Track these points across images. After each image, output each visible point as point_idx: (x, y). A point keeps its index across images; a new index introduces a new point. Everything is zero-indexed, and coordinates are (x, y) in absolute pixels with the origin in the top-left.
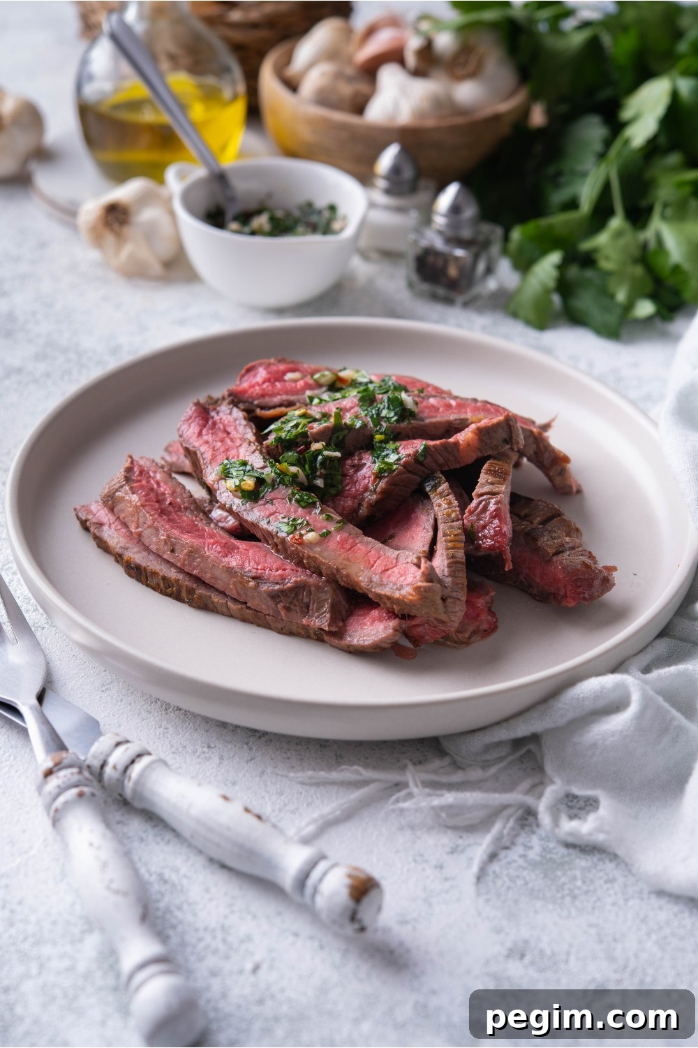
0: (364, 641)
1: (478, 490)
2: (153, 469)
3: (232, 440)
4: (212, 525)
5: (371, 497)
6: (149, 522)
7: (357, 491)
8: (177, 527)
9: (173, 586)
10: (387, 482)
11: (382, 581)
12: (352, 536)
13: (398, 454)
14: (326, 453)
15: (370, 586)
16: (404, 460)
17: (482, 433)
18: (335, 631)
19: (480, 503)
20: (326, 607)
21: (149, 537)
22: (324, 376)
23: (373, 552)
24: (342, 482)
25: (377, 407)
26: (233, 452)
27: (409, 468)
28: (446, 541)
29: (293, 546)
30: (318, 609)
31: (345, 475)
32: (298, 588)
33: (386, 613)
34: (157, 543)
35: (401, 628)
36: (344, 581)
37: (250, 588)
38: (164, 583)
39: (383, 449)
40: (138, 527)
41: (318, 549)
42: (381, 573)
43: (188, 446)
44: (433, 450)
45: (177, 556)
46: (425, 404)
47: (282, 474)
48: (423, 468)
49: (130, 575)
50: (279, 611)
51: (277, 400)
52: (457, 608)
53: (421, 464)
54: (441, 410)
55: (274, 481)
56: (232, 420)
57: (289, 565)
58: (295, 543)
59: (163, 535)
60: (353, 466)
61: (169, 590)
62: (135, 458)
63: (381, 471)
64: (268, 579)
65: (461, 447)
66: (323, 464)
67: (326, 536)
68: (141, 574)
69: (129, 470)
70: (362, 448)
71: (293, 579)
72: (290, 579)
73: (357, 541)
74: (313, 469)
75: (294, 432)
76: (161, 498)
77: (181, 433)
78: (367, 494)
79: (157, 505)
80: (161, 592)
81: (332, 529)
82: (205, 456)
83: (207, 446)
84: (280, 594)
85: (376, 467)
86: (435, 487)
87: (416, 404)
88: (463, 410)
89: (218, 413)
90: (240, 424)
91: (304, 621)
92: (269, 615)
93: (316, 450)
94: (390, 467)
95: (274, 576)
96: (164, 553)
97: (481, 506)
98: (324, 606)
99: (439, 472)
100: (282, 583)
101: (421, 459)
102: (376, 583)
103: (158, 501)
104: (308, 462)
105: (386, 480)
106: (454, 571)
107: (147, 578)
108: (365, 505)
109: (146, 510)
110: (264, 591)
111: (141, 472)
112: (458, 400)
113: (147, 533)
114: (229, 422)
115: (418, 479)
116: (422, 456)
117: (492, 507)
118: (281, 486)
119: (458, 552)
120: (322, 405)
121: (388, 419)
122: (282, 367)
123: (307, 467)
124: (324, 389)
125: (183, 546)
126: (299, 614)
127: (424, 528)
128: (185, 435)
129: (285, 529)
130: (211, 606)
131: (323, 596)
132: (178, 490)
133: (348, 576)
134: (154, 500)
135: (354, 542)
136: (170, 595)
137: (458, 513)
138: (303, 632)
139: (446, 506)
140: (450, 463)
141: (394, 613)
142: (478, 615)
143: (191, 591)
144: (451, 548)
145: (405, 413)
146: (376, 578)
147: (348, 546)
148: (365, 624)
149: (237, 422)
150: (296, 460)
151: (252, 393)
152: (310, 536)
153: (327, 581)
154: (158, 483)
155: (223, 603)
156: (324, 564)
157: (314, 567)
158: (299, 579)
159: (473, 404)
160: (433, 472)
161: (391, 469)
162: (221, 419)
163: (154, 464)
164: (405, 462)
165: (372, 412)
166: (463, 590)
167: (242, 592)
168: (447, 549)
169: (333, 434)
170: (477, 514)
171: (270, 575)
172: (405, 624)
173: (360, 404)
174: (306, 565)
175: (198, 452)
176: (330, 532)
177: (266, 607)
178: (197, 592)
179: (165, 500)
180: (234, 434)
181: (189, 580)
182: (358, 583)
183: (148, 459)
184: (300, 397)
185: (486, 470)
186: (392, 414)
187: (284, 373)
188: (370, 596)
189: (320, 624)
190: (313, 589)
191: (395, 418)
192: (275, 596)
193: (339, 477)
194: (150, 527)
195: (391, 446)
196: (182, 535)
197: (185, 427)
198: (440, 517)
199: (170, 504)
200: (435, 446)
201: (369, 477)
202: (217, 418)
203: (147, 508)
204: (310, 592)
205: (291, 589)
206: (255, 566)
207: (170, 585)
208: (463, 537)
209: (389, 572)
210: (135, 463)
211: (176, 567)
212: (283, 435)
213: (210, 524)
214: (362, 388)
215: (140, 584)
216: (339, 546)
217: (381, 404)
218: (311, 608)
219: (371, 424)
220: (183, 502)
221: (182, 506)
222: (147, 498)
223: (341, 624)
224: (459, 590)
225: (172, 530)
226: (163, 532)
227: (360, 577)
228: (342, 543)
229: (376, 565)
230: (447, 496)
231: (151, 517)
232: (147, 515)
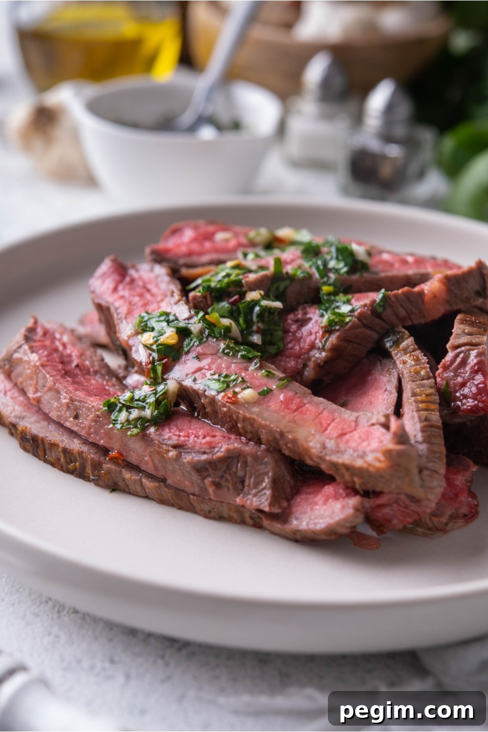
0: (315, 524)
1: (453, 341)
2: (60, 332)
3: (152, 295)
5: (319, 355)
6: (49, 383)
7: (301, 349)
8: (84, 389)
9: (76, 461)
10: (338, 337)
11: (338, 447)
12: (298, 395)
13: (351, 305)
14: (264, 303)
15: (323, 453)
16: (359, 311)
18: (278, 514)
19: (457, 356)
20: (266, 482)
21: (49, 403)
22: (258, 234)
23: (325, 413)
24: (283, 339)
25: (323, 258)
26: (153, 306)
27: (365, 322)
28: (416, 401)
29: (224, 406)
30: (257, 484)
31: (286, 331)
32: (231, 458)
33: (343, 489)
34: (58, 409)
35: (363, 507)
36: (290, 449)
37: (170, 459)
38: (65, 457)
39: (333, 302)
40: (36, 391)
41: (256, 409)
42: (337, 437)
43: (100, 302)
44: (394, 299)
45: (81, 423)
46: (377, 259)
47: (211, 326)
48: (381, 322)
49: (25, 449)
50: (206, 489)
51: (205, 258)
52: (435, 483)
53: (379, 316)
54: (396, 265)
55: (201, 332)
56: (153, 277)
57: (220, 432)
58: (227, 402)
59: (65, 398)
60: (297, 321)
61: (71, 466)
62: (40, 321)
63: (331, 323)
65: (426, 299)
66: (260, 316)
67: (266, 394)
68: (37, 447)
69: (31, 330)
70: (306, 302)
71: (225, 447)
72: (221, 447)
73: (305, 401)
74: (249, 322)
75: (226, 280)
76: (66, 359)
77: (93, 289)
78: (313, 352)
79: (60, 366)
80: (62, 469)
81: (274, 387)
82: (119, 311)
83: (123, 300)
84: (207, 466)
85: (325, 321)
86: (397, 343)
88: (423, 265)
89: (137, 270)
90: (162, 282)
91: (238, 500)
92: (193, 495)
93: (253, 301)
94: (342, 318)
95: (201, 443)
96: (66, 420)
97: (459, 360)
98: (263, 481)
99: (401, 326)
100: (211, 453)
101: (380, 310)
102: (332, 450)
103: (62, 363)
104: (242, 315)
105: (337, 334)
106: (429, 437)
107: (45, 451)
108: (311, 364)
109: (46, 371)
110: (188, 462)
111: (45, 334)
112: (415, 257)
113: (47, 397)
114: (150, 279)
115: (376, 336)
116: (380, 306)
117: (473, 360)
118: (210, 339)
119: (431, 414)
120: (257, 259)
121: (337, 271)
122: (212, 228)
123: (241, 320)
124: (259, 247)
125: (88, 409)
126: (232, 491)
127: (386, 390)
128: (98, 292)
129: (215, 386)
130: (121, 484)
131: (262, 469)
133: (294, 441)
134: (57, 360)
135: (301, 402)
136: (72, 473)
137: (428, 370)
138: (235, 516)
139: (413, 363)
140: (413, 317)
142: (457, 496)
143: (97, 466)
144: (423, 410)
145: (356, 265)
146: (330, 444)
147: (293, 407)
148: (316, 504)
149: (160, 279)
150: (228, 312)
151: (178, 252)
152: (247, 394)
153: (268, 450)
154: (64, 346)
155: (135, 480)
156: (264, 427)
157: (251, 432)
158: (231, 447)
160: (393, 326)
161: (343, 321)
162: (140, 276)
163: (62, 328)
164: (361, 314)
165: (317, 263)
166: (441, 461)
167: (160, 466)
168: (418, 410)
169: (272, 284)
170: (454, 369)
171: (195, 442)
172: (368, 503)
173: (303, 256)
174: (241, 431)
175: (111, 307)
176: (271, 390)
177: (189, 483)
178: (105, 466)
179: (70, 362)
180: (154, 290)
181: (96, 453)
182: (307, 450)
183: (56, 324)
185: (459, 321)
186: (341, 265)
187: (214, 233)
188: (323, 467)
189: (258, 503)
190: (249, 459)
191: (345, 269)
192: (201, 469)
193: (280, 334)
194: (50, 389)
195: (342, 298)
196: (87, 398)
197: (98, 283)
198: (406, 375)
199: (77, 366)
200: (396, 295)
201: (316, 333)
202: (135, 275)
203: (47, 368)
204: (245, 464)
205: (222, 460)
206: (177, 433)
207: (73, 459)
208: (437, 398)
209: (348, 437)
210: (39, 325)
211: (80, 437)
212: (213, 284)
214: (303, 245)
215: (36, 460)
216: (283, 406)
217: (328, 255)
218: (247, 483)
219: (317, 276)
220: (93, 366)
221: (92, 370)
222: (49, 358)
223: (285, 504)
224: (436, 460)
225: (77, 392)
226: (65, 395)
227: (310, 441)
228: (287, 403)
229: (329, 428)
230: (413, 352)
231: (51, 379)
232: (48, 376)
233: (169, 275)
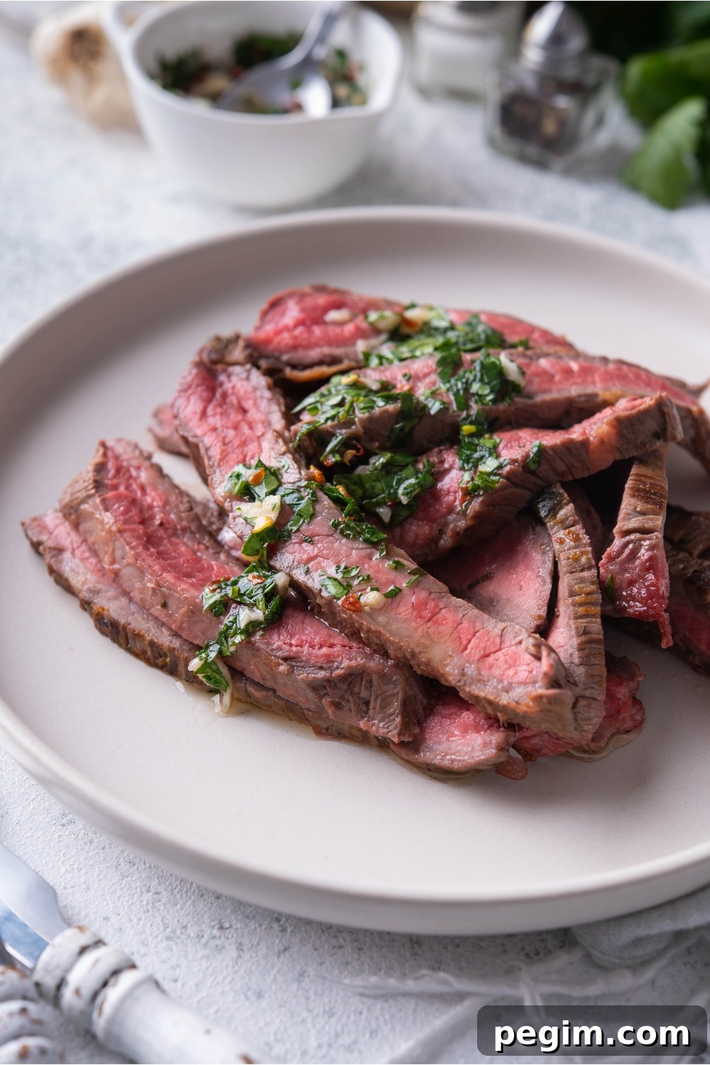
0: (453, 761)
1: (621, 524)
2: (135, 463)
3: (251, 427)
4: (223, 556)
5: (458, 523)
6: (130, 558)
7: (438, 511)
8: (171, 566)
9: (166, 656)
10: (482, 502)
11: (480, 674)
12: (433, 596)
13: (498, 456)
15: (462, 683)
16: (508, 468)
17: (623, 424)
18: (408, 742)
19: (625, 545)
20: (396, 705)
21: (130, 580)
22: (382, 318)
23: (465, 624)
25: (464, 377)
26: (252, 447)
27: (514, 480)
28: (574, 604)
29: (345, 613)
30: (384, 706)
32: (353, 677)
33: (485, 719)
34: (142, 591)
35: (508, 744)
36: (421, 668)
37: (280, 673)
38: (152, 651)
39: (475, 448)
40: (113, 562)
41: (381, 619)
42: (479, 660)
43: (186, 434)
44: (551, 453)
45: (171, 614)
46: (533, 369)
48: (535, 479)
49: (102, 632)
50: (323, 707)
51: (314, 354)
52: (593, 713)
53: (533, 473)
54: (557, 378)
56: (250, 389)
57: (339, 639)
58: (348, 609)
59: (150, 581)
61: (160, 661)
62: (109, 443)
63: (473, 484)
64: (308, 661)
65: (592, 447)
67: (394, 595)
68: (118, 633)
69: (100, 468)
70: (443, 443)
71: (346, 663)
72: (341, 663)
73: (441, 605)
76: (146, 515)
77: (175, 411)
78: (452, 517)
79: (141, 529)
80: (149, 663)
81: (404, 585)
82: (211, 453)
83: (214, 435)
84: (325, 684)
85: (466, 476)
86: (553, 511)
87: (523, 373)
88: (590, 379)
89: (229, 376)
90: (262, 397)
91: (362, 724)
92: (308, 710)
94: (486, 479)
95: (317, 656)
96: (152, 606)
97: (627, 551)
98: (390, 704)
99: (559, 485)
100: (329, 668)
101: (533, 467)
102: (472, 678)
103: (143, 522)
105: (480, 499)
106: (587, 656)
107: (127, 640)
108: (449, 533)
109: (125, 540)
110: (302, 680)
111: (118, 470)
112: (581, 360)
113: (127, 572)
114: (246, 392)
115: (529, 496)
116: (534, 462)
117: (644, 554)
119: (591, 622)
120: (382, 368)
121: (481, 398)
122: (322, 300)
124: (383, 337)
125: (180, 601)
126: (354, 713)
127: (538, 575)
128: (182, 416)
129: (334, 589)
131: (391, 690)
132: (173, 498)
133: (428, 664)
134: (137, 519)
135: (436, 606)
136: (162, 668)
137: (590, 556)
138: (358, 735)
139: (572, 543)
140: (574, 471)
141: (497, 720)
142: (619, 711)
144: (581, 617)
145: (505, 387)
146: (471, 670)
147: (427, 614)
148: (453, 733)
149: (258, 393)
151: (279, 343)
152: (371, 598)
153: (396, 665)
154: (143, 488)
155: (240, 687)
156: (392, 643)
157: (377, 644)
158: (353, 663)
159: (603, 368)
160: (550, 485)
161: (487, 482)
162: (234, 387)
163: (137, 452)
164: (510, 473)
165: (456, 385)
166: (600, 685)
167: (268, 677)
168: (576, 618)
170: (621, 562)
171: (310, 654)
172: (513, 739)
173: (439, 370)
174: (364, 640)
175: (201, 446)
176: (400, 590)
177: (307, 699)
179: (152, 517)
180: (253, 415)
181: (190, 650)
182: (443, 677)
183: (128, 443)
184: (349, 350)
185: (632, 489)
186: (487, 391)
187: (326, 310)
188: (461, 694)
189: (385, 731)
190: (375, 678)
191: (491, 397)
192: (319, 688)
194: (131, 564)
195: (487, 441)
196: (178, 583)
197: (181, 402)
198: (563, 562)
199: (161, 524)
200: (554, 448)
201: (455, 493)
202: (228, 386)
203: (126, 535)
204: (370, 683)
205: (341, 678)
206: (288, 641)
207: (162, 653)
208: (599, 597)
209: (491, 660)
210: (110, 454)
211: (170, 629)
213: (218, 553)
214: (440, 340)
215: (116, 645)
216: (415, 613)
217: (471, 372)
218: (371, 707)
219: (454, 406)
220: (181, 519)
221: (179, 527)
222: (126, 517)
223: (417, 731)
224: (595, 686)
225: (164, 575)
226: (150, 577)
227: (447, 666)
228: (419, 607)
229: (469, 646)
230: (573, 526)
231: (132, 552)
232: (127, 548)
233: (270, 388)
